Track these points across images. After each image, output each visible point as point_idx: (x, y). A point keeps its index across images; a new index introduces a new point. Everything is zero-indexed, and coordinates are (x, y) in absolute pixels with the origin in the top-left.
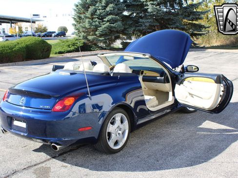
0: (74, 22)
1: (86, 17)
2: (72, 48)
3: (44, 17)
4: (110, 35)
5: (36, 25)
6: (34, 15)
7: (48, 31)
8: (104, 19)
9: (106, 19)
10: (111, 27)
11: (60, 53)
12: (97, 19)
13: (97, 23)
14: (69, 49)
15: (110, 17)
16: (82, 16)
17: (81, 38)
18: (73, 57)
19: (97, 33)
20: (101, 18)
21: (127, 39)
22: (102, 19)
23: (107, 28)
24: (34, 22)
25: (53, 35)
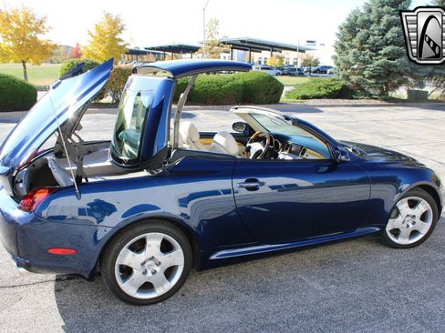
0: (336, 54)
1: (352, 47)
2: (323, 92)
3: (321, 45)
4: (386, 78)
5: (304, 56)
6: (308, 42)
7: (320, 65)
8: (380, 52)
9: (382, 52)
10: (389, 65)
11: (305, 97)
12: (367, 50)
13: (367, 57)
14: (318, 93)
15: (389, 48)
16: (346, 44)
17: (340, 77)
18: (314, 106)
19: (365, 73)
20: (375, 49)
21: (416, 86)
22: (376, 51)
23: (382, 66)
24: (302, 51)
25: (329, 71)
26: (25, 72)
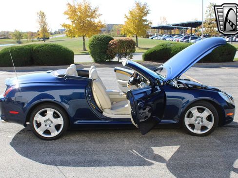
26: (84, 43)
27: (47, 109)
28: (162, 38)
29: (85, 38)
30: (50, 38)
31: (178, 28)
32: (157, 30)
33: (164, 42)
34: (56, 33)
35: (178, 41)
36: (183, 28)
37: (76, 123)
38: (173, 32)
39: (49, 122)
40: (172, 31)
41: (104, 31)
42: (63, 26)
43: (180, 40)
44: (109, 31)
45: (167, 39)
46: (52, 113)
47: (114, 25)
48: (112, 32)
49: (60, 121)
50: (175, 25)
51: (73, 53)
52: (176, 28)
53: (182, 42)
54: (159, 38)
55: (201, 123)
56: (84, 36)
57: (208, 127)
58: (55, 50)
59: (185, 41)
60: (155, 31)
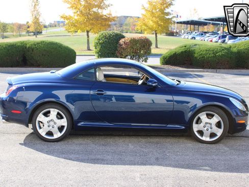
26: (88, 40)
27: (51, 109)
28: (190, 37)
29: (90, 33)
30: (43, 32)
31: (213, 24)
32: (186, 25)
33: (193, 41)
34: (51, 26)
35: (211, 41)
36: (219, 24)
37: (79, 124)
38: (206, 29)
39: (52, 123)
40: (205, 27)
41: (115, 24)
42: (62, 17)
43: (215, 39)
44: (121, 25)
45: (198, 38)
46: (56, 114)
47: (128, 17)
48: (125, 27)
49: (64, 122)
50: (209, 20)
51: (75, 53)
52: (210, 23)
53: (217, 42)
54: (186, 37)
55: (210, 130)
56: (88, 32)
57: (217, 134)
58: (53, 48)
59: (220, 41)
60: (183, 27)
